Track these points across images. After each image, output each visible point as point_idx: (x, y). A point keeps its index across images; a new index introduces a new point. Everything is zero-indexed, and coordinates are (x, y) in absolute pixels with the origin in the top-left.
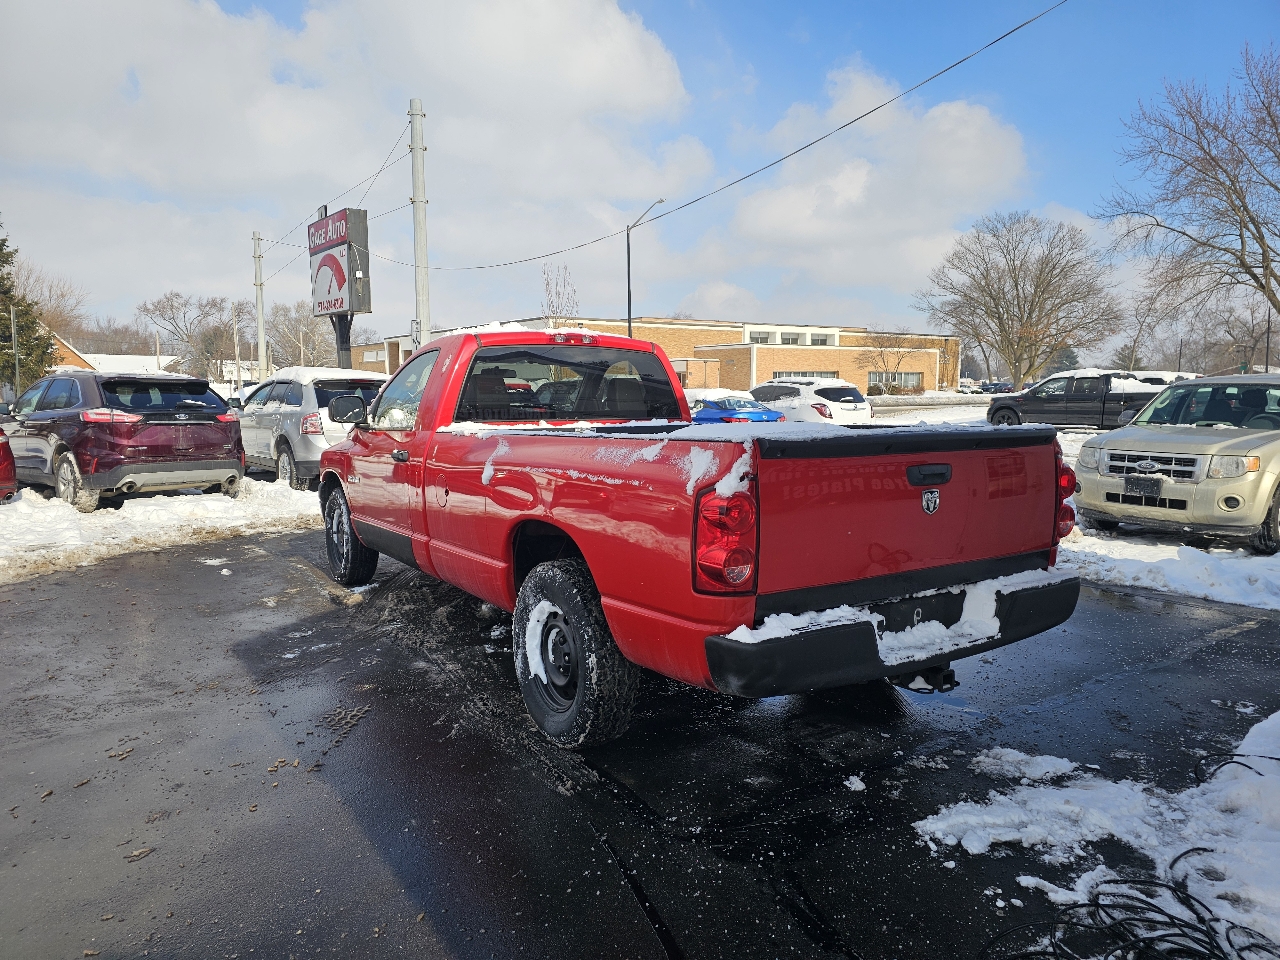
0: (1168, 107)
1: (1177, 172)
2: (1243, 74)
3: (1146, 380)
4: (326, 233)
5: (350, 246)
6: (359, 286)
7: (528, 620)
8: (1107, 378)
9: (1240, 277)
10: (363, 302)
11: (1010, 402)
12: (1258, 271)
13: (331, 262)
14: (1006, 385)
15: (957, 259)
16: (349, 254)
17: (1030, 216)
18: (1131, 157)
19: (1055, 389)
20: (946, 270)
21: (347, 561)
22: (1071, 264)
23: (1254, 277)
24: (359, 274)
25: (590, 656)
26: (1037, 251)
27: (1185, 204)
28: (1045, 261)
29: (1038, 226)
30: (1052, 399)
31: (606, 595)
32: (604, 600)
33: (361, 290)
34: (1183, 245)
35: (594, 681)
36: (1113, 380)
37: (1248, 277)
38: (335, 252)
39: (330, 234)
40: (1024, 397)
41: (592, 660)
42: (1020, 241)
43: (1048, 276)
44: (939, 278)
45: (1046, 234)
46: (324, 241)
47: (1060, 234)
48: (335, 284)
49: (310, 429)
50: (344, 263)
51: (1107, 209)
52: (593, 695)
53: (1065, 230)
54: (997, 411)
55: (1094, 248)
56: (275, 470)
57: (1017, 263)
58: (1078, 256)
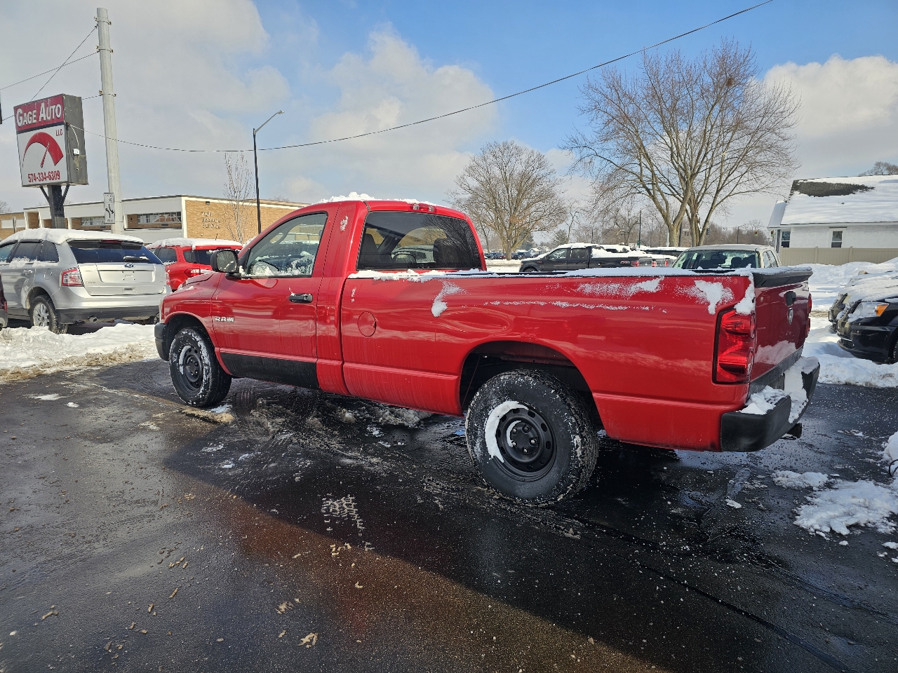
0: (602, 81)
1: (607, 124)
2: (642, 66)
3: (608, 250)
4: (38, 114)
5: (67, 127)
6: (76, 162)
7: (488, 416)
8: (589, 249)
9: (640, 190)
10: (79, 175)
11: (533, 264)
12: (650, 187)
13: (44, 140)
14: (500, 254)
15: (471, 170)
16: (66, 134)
17: (514, 145)
18: (583, 111)
19: (558, 255)
20: (465, 177)
21: (206, 386)
22: (539, 177)
23: (648, 190)
24: (76, 151)
25: (574, 437)
26: (519, 168)
27: (611, 145)
28: (524, 175)
29: (519, 152)
30: (559, 261)
31: (597, 391)
32: (595, 395)
33: (78, 165)
34: (609, 169)
35: (578, 455)
36: (593, 249)
37: (644, 189)
38: (50, 131)
39: (41, 115)
40: (542, 260)
41: (577, 440)
42: (509, 161)
43: (526, 184)
44: (461, 182)
45: (524, 157)
46: (35, 121)
47: (532, 158)
48: (49, 158)
49: (70, 282)
50: (61, 142)
51: (569, 143)
52: (577, 465)
53: (535, 155)
54: (526, 268)
55: (552, 168)
56: (28, 319)
57: (508, 174)
58: (542, 172)
